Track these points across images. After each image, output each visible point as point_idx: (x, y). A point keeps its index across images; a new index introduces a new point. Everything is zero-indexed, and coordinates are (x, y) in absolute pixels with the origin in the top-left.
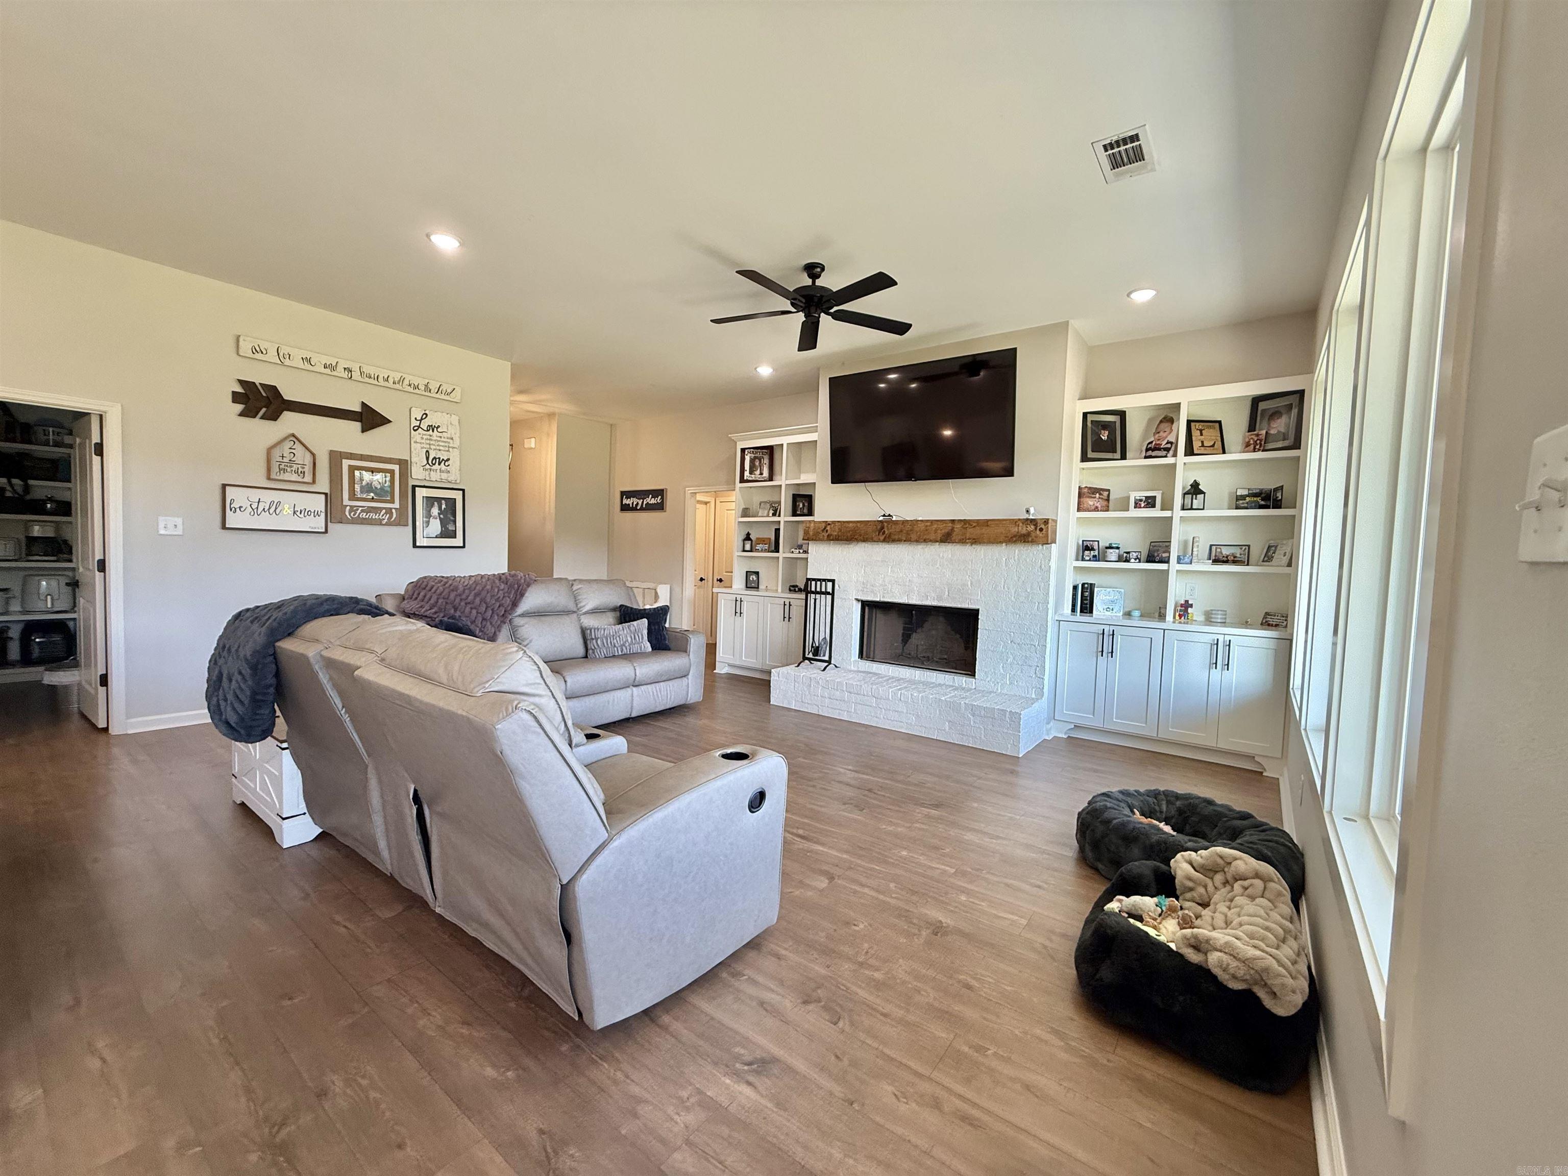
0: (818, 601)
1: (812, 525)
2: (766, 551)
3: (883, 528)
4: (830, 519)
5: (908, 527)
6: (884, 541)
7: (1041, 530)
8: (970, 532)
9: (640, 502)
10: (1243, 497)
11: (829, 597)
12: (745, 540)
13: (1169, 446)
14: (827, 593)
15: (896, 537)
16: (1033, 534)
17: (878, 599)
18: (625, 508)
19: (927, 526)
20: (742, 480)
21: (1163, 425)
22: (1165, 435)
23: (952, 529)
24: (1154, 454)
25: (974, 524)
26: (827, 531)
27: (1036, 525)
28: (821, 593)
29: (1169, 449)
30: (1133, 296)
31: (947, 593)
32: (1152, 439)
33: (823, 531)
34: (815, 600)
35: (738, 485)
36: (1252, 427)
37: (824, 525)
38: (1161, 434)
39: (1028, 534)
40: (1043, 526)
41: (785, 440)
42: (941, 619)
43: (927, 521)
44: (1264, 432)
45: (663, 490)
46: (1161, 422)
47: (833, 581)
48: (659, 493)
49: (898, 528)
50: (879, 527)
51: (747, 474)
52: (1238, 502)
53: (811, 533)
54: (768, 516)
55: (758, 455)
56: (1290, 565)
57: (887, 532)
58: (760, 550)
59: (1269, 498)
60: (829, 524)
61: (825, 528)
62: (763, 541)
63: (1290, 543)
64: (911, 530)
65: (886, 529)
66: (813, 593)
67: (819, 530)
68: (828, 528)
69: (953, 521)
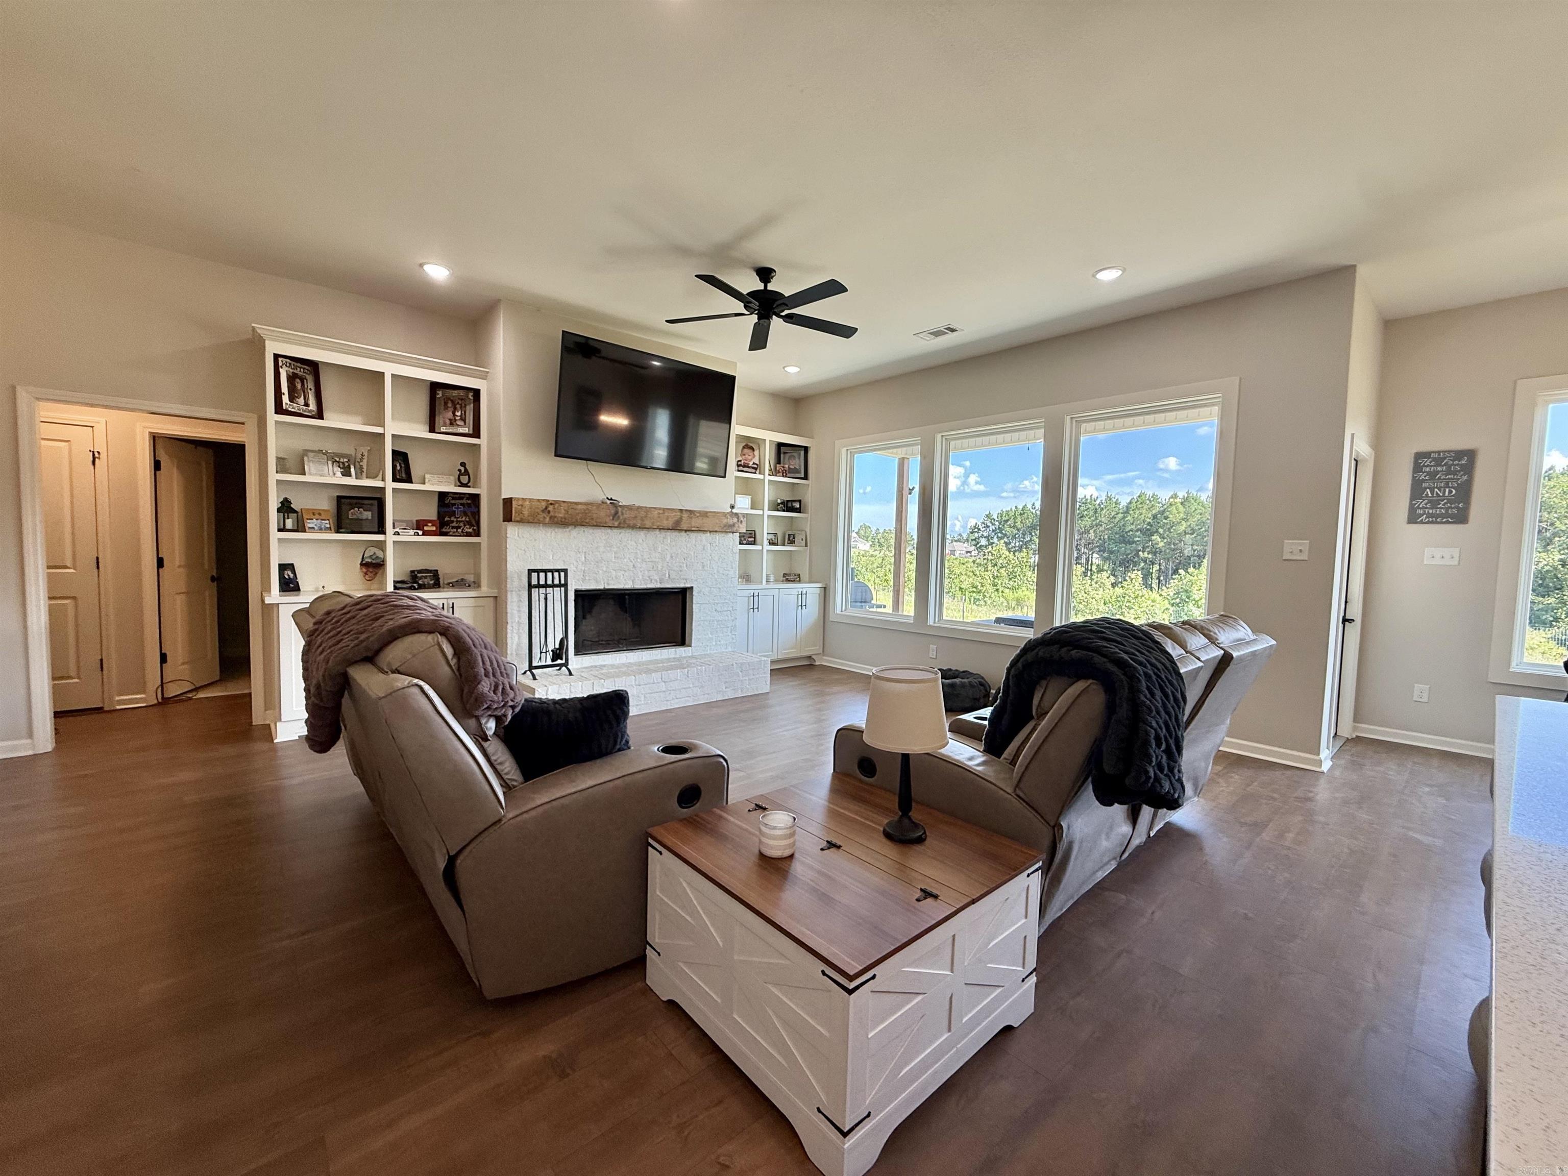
0: (550, 597)
1: (527, 503)
2: (322, 530)
3: (617, 512)
4: (552, 498)
5: (643, 513)
6: (618, 527)
7: (738, 522)
8: (693, 522)
10: (779, 504)
11: (563, 589)
12: (281, 511)
13: (755, 466)
14: (560, 586)
15: (631, 523)
16: (737, 525)
19: (659, 513)
20: (279, 409)
21: (746, 451)
22: (750, 458)
23: (681, 518)
24: (745, 469)
25: (698, 515)
26: (549, 512)
28: (553, 586)
29: (756, 468)
30: (786, 369)
31: (667, 576)
32: (740, 459)
33: (543, 511)
34: (546, 595)
35: (273, 416)
36: (779, 461)
37: (544, 504)
38: (747, 456)
39: (734, 525)
40: (739, 519)
41: (389, 369)
43: (660, 509)
44: (787, 466)
46: (744, 447)
47: (565, 571)
49: (633, 514)
50: (613, 512)
51: (285, 399)
52: (775, 507)
53: (526, 513)
56: (806, 546)
57: (621, 518)
58: (313, 528)
59: (787, 506)
60: (551, 504)
61: (546, 508)
62: (320, 514)
63: (804, 532)
64: (646, 517)
65: (620, 513)
66: (543, 586)
67: (537, 510)
68: (551, 508)
69: (681, 510)
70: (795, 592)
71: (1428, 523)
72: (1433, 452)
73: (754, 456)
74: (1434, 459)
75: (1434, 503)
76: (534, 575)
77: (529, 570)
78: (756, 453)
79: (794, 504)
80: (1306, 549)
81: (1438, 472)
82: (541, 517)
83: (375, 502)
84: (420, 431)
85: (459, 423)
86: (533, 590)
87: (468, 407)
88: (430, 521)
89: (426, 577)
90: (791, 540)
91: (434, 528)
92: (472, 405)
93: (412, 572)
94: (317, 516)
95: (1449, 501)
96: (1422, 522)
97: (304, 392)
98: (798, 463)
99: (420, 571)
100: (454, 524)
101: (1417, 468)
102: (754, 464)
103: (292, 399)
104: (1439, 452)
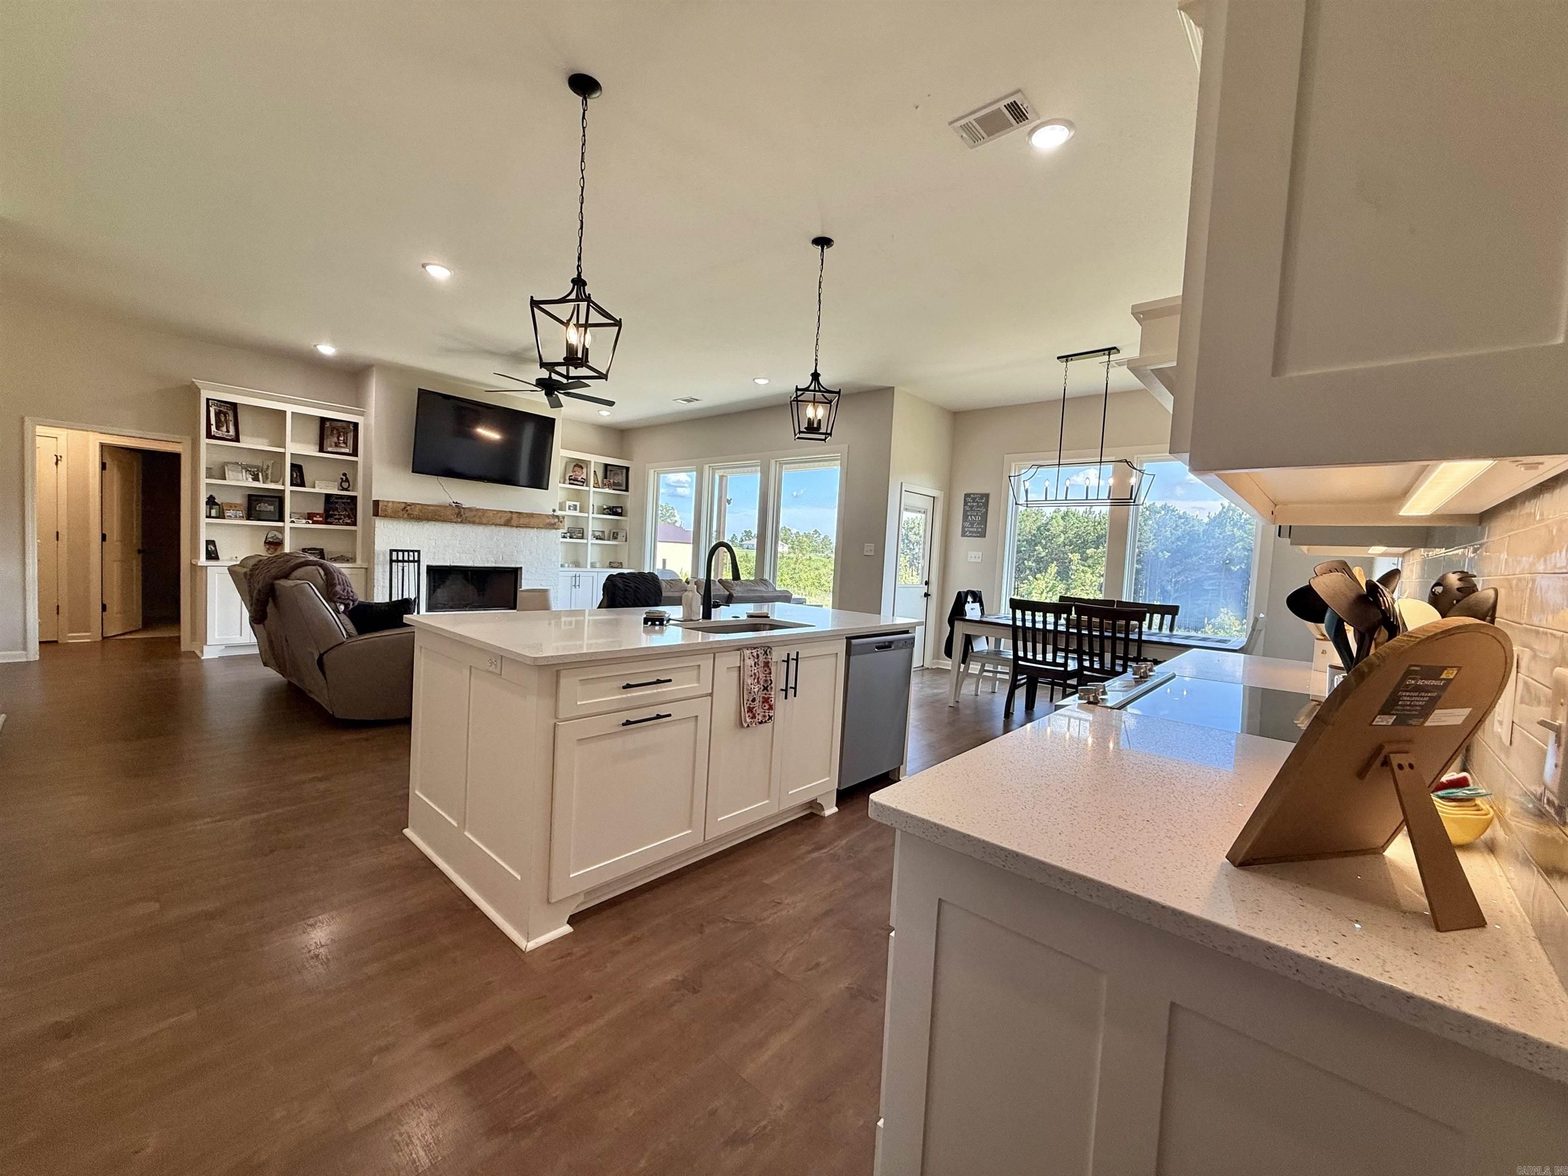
0: (406, 569)
1: (391, 504)
2: (237, 517)
3: (459, 512)
4: (409, 501)
5: (480, 514)
6: (461, 522)
7: (561, 522)
8: (522, 521)
10: (605, 509)
11: (416, 564)
12: (208, 504)
13: (583, 480)
14: (414, 561)
15: (471, 520)
16: (557, 524)
19: (494, 514)
20: (209, 435)
21: (576, 468)
22: (579, 474)
23: (511, 518)
25: (525, 515)
26: (407, 510)
27: (559, 519)
28: (409, 561)
29: (584, 482)
31: (501, 558)
32: (572, 474)
33: (403, 510)
34: (403, 567)
35: (205, 440)
37: (403, 505)
38: (577, 473)
39: (555, 524)
40: (562, 520)
41: (289, 409)
43: (494, 511)
46: (575, 466)
47: (419, 552)
49: (473, 514)
50: (455, 511)
51: (213, 428)
52: (603, 511)
53: (389, 511)
56: (626, 541)
57: (463, 516)
58: (231, 516)
59: (612, 511)
60: (409, 505)
61: (405, 508)
62: (235, 507)
63: (625, 531)
64: (483, 516)
65: (462, 513)
66: (400, 561)
67: (397, 509)
68: (408, 508)
69: (511, 512)
71: (969, 536)
72: (972, 494)
73: (583, 473)
74: (972, 498)
75: (972, 525)
76: (394, 554)
77: (390, 550)
78: (584, 470)
79: (618, 510)
80: (873, 548)
81: (974, 506)
82: (401, 514)
83: (277, 500)
84: (312, 450)
85: (341, 445)
86: (393, 563)
87: (349, 435)
88: (318, 514)
90: (615, 536)
91: (321, 519)
92: (352, 433)
93: (304, 549)
94: (234, 508)
95: (978, 524)
96: (967, 536)
98: (621, 479)
99: (310, 549)
100: (337, 517)
101: (966, 503)
102: (582, 478)
103: (218, 428)
104: (974, 494)
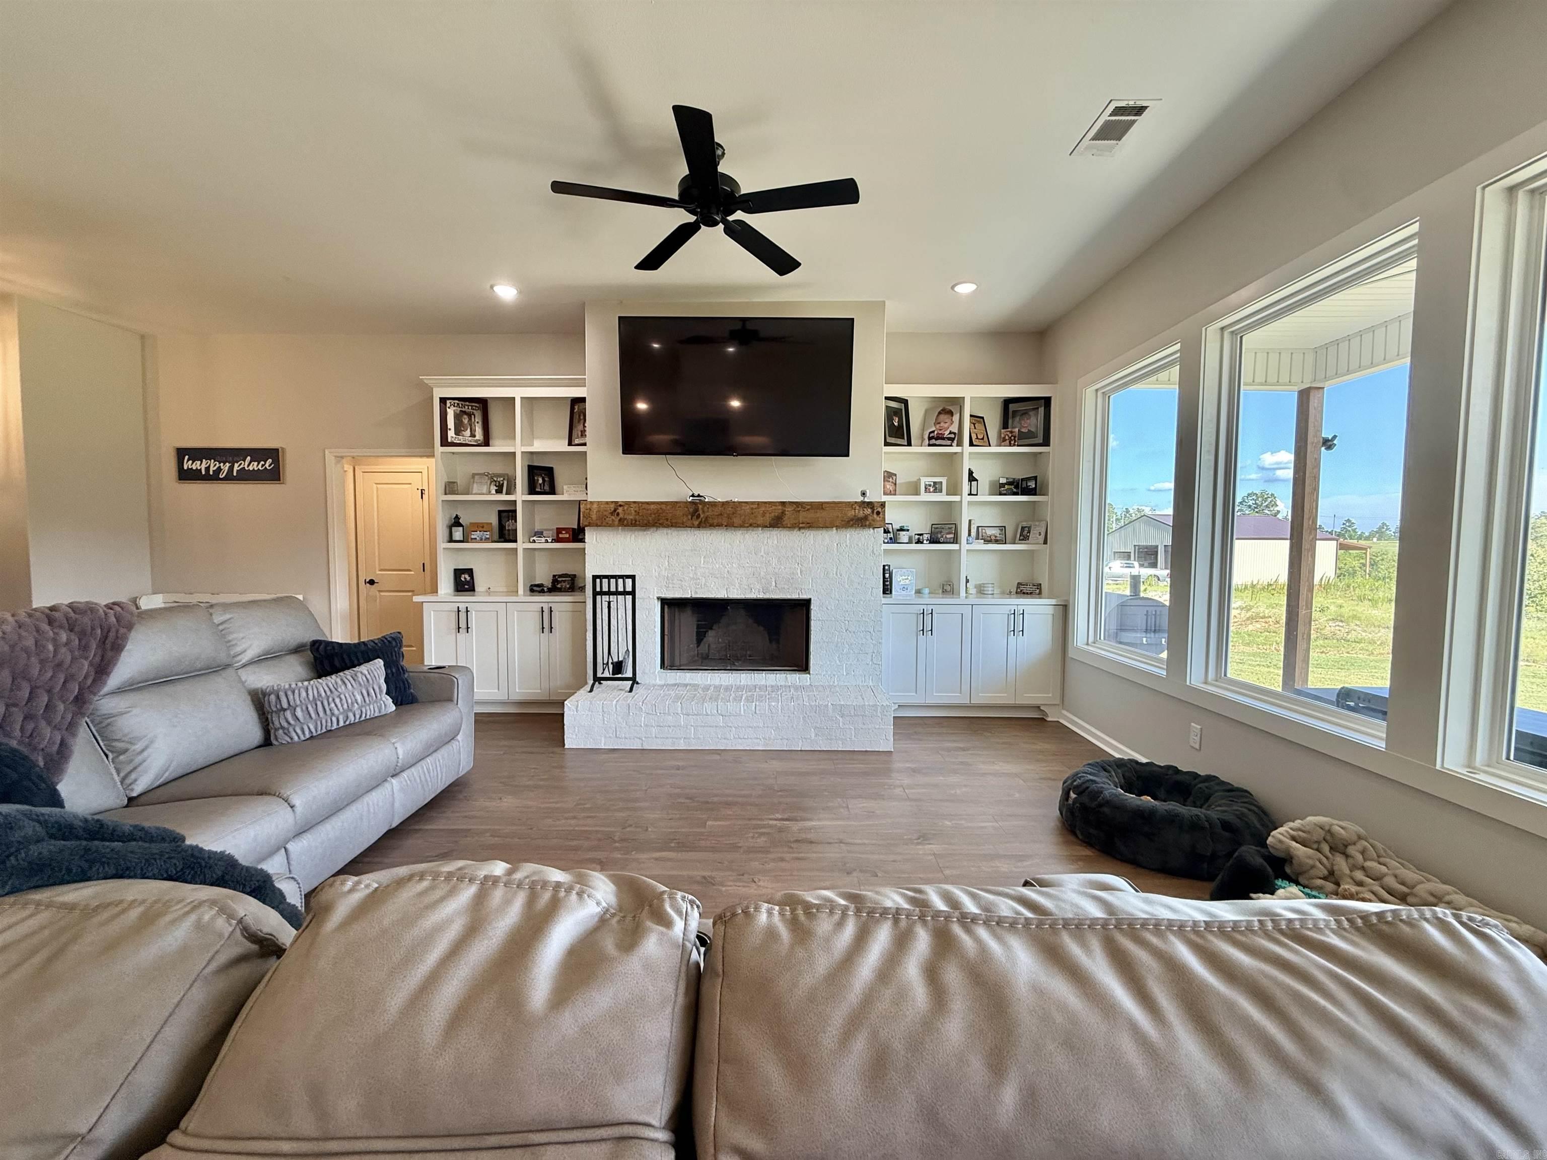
0: (612, 604)
1: (595, 506)
2: (487, 540)
3: (697, 510)
4: (620, 499)
5: (730, 510)
6: (699, 526)
7: (878, 513)
8: (803, 516)
9: (226, 467)
10: (1002, 485)
11: (629, 598)
12: (450, 527)
13: (952, 436)
14: (625, 593)
15: (715, 522)
16: (870, 518)
17: (689, 596)
18: (185, 475)
19: (752, 509)
20: (445, 442)
21: (942, 417)
22: (946, 425)
23: (783, 513)
24: (938, 442)
25: (809, 507)
26: (618, 514)
27: (873, 509)
28: (617, 593)
29: (955, 438)
30: (956, 289)
31: (774, 584)
32: (934, 429)
33: (612, 514)
34: (609, 603)
35: (439, 449)
36: (1005, 425)
37: (612, 506)
38: (942, 424)
39: (866, 518)
40: (880, 509)
41: (518, 393)
42: (742, 612)
43: (753, 503)
44: (1017, 430)
45: (277, 450)
46: (940, 413)
47: (633, 577)
48: (273, 454)
49: (718, 510)
50: (691, 510)
51: (451, 434)
52: (999, 489)
53: (594, 517)
54: (489, 493)
55: (466, 409)
56: (1045, 542)
57: (702, 516)
58: (476, 539)
59: (1018, 487)
60: (620, 506)
61: (615, 510)
62: (483, 527)
63: (1043, 524)
64: (734, 513)
65: (701, 512)
66: (605, 593)
67: (605, 513)
68: (620, 510)
69: (783, 503)
70: (1006, 610)
73: (952, 422)
76: (599, 581)
77: (593, 576)
78: (956, 418)
79: (1029, 484)
82: (611, 520)
84: (561, 446)
88: (565, 529)
89: (564, 581)
90: (1024, 535)
91: (567, 536)
93: (554, 576)
94: (481, 529)
97: (471, 425)
98: (1034, 422)
99: (560, 576)
102: (951, 433)
103: (458, 432)
